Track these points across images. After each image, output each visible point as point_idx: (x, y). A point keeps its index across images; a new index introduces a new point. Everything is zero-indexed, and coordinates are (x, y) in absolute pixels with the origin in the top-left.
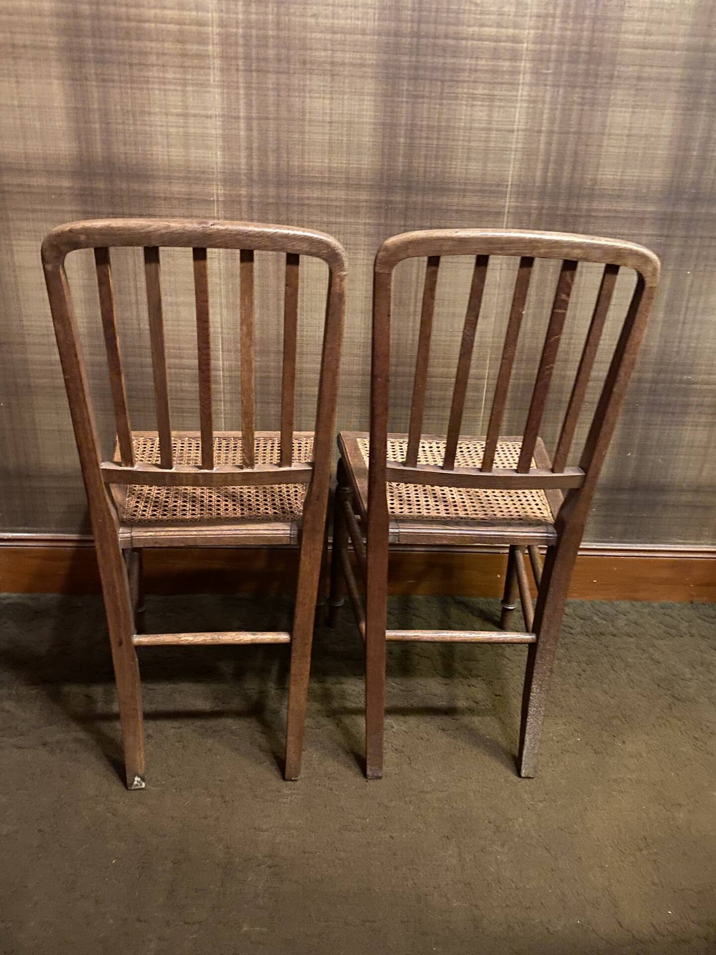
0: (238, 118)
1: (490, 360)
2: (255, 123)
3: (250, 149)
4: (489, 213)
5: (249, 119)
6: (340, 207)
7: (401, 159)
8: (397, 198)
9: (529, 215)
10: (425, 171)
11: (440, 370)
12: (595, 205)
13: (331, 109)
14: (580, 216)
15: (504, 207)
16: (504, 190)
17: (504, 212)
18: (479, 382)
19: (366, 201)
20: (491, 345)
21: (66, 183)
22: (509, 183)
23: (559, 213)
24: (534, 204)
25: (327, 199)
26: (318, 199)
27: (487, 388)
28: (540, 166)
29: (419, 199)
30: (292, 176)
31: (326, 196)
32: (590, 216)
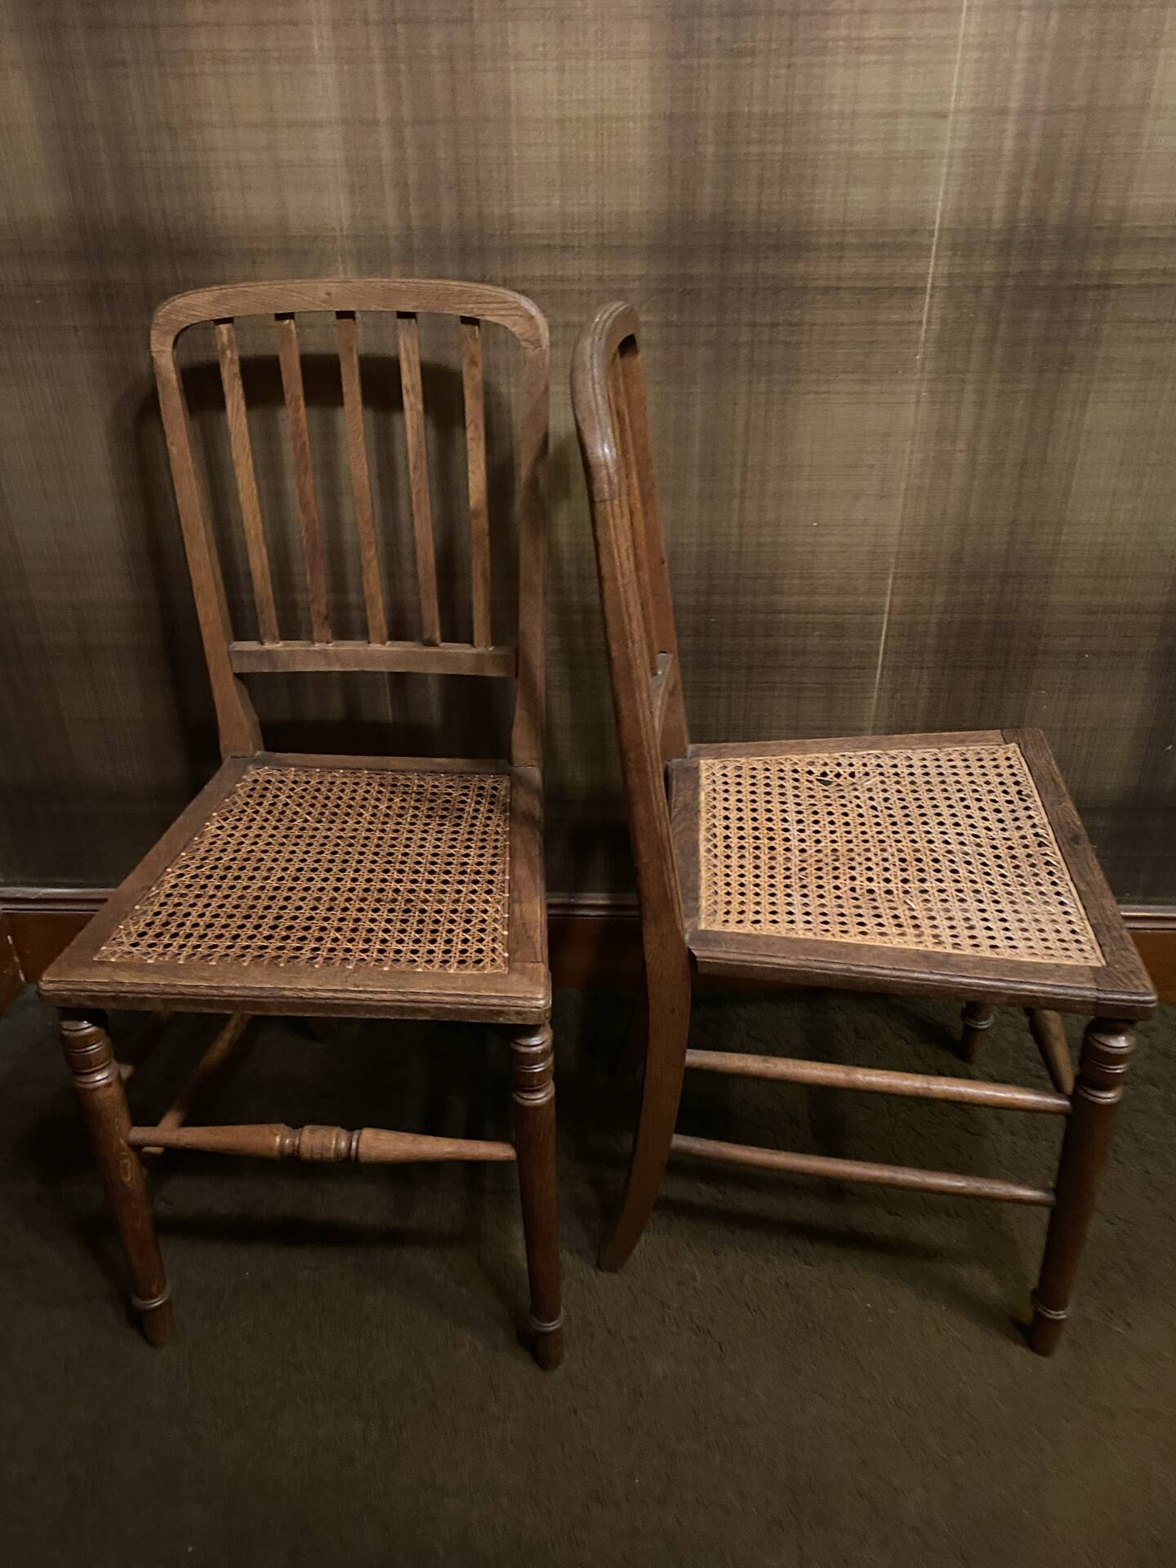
0: (375, 123)
1: (894, 578)
2: (408, 132)
3: (402, 185)
4: (892, 291)
5: (397, 125)
6: (589, 292)
7: (708, 190)
8: (702, 268)
9: (977, 290)
10: (760, 211)
11: (794, 600)
12: (1119, 263)
13: (561, 93)
14: (1087, 288)
15: (924, 277)
16: (925, 241)
17: (925, 288)
18: (873, 619)
19: (641, 278)
20: (894, 549)
21: (59, 274)
22: (937, 226)
23: (1041, 283)
24: (989, 267)
25: (562, 279)
26: (543, 279)
27: (888, 630)
28: (1002, 187)
29: (748, 268)
30: (491, 236)
31: (559, 273)
32: (1107, 287)
